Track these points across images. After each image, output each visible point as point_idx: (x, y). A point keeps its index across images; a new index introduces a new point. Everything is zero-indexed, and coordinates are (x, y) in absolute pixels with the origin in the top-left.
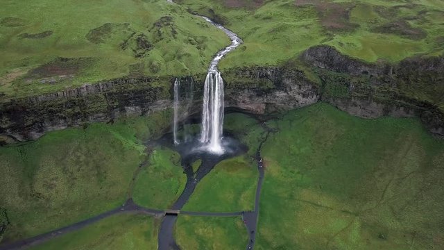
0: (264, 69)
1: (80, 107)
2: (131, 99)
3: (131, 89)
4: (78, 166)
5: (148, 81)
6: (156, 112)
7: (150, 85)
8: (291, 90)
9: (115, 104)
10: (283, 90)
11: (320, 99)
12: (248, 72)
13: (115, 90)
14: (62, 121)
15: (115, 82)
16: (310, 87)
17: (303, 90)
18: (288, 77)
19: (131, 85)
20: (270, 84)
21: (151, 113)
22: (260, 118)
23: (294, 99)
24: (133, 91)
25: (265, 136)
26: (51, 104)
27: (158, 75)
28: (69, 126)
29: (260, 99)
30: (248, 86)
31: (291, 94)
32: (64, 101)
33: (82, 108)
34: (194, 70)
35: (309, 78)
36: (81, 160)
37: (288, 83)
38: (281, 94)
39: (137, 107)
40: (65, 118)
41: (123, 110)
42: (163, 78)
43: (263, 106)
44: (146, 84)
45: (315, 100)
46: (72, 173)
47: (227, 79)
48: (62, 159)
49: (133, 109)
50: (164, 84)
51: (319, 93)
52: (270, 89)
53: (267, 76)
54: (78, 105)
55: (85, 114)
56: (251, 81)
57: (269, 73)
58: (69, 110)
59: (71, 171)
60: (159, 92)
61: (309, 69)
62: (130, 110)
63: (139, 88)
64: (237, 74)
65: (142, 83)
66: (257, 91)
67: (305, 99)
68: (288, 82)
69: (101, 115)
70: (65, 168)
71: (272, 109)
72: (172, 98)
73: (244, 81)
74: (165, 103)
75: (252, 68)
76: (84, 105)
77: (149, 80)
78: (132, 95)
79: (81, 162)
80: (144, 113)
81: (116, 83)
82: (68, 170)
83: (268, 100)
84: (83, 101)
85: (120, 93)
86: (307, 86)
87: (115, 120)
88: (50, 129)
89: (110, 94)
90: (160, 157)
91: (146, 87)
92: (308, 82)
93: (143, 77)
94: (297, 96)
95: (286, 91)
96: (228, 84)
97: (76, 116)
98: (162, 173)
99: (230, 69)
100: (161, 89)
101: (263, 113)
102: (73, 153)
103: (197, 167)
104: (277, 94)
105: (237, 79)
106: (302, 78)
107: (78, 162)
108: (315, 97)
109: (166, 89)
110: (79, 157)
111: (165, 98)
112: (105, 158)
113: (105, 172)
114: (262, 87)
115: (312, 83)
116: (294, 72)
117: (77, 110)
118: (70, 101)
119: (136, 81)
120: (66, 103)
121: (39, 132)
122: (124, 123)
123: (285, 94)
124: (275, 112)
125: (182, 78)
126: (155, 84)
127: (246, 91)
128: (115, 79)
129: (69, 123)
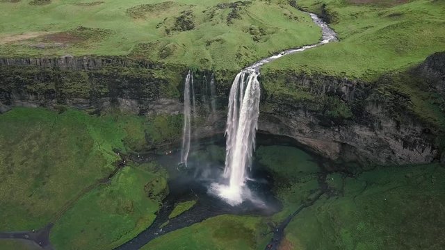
0: (336, 82)
1: (56, 84)
2: (124, 88)
3: (125, 73)
4: (24, 158)
5: (151, 67)
6: (161, 115)
7: (152, 74)
8: (381, 128)
9: (104, 90)
10: (366, 124)
11: (437, 158)
12: (307, 82)
13: (104, 71)
14: (32, 97)
15: (108, 60)
16: (419, 129)
17: (404, 132)
18: (377, 103)
19: (126, 68)
20: (343, 110)
21: (154, 115)
22: (326, 165)
23: (387, 146)
24: (127, 77)
25: (313, 197)
26: (19, 71)
27: (166, 61)
28: (41, 105)
29: (329, 134)
30: (304, 105)
31: (381, 136)
32: (36, 71)
33: (59, 86)
34: (220, 64)
35: (417, 111)
36: (33, 151)
37: (374, 113)
38: (362, 132)
39: (134, 102)
40: (35, 94)
41: (114, 102)
42: (173, 68)
43: (336, 148)
44: (146, 70)
45: (427, 157)
46: (13, 164)
47: (270, 87)
48: (14, 143)
49: (128, 102)
50: (170, 75)
51: (437, 144)
52: (343, 118)
53: (339, 94)
54: (53, 81)
55: (62, 94)
56: (310, 97)
57: (344, 89)
58: (42, 85)
59: (13, 161)
60: (162, 86)
61: (424, 94)
62: (126, 104)
63: (136, 75)
64: (288, 81)
65: (141, 69)
66: (320, 117)
67: (407, 151)
68: (375, 111)
69: (82, 100)
70: (10, 155)
71: (350, 156)
72: (182, 100)
73: (297, 95)
74: (171, 104)
75: (316, 75)
76: (61, 81)
77: (151, 65)
78: (126, 83)
79: (31, 153)
80: (142, 113)
81: (109, 62)
82: (12, 159)
83: (341, 137)
84: (59, 76)
85: (111, 76)
86: (411, 126)
87: (103, 113)
88: (18, 102)
89: (97, 75)
90: (130, 180)
91: (146, 76)
92: (415, 118)
93: (144, 60)
94: (392, 142)
95: (372, 129)
96: (269, 94)
97: (49, 94)
98: (116, 203)
99: (278, 71)
100: (166, 82)
101: (334, 158)
102: (30, 139)
103: (180, 212)
104: (357, 129)
105: (286, 91)
106: (404, 108)
107: (27, 153)
108: (428, 151)
109: (172, 84)
110: (32, 147)
111: (172, 97)
112: (59, 158)
113: (48, 177)
114: (329, 112)
115: (423, 122)
116: (388, 94)
117: (51, 86)
118: (44, 73)
119: (134, 63)
120: (39, 75)
121: (6, 104)
122: (115, 120)
123: (371, 134)
124: (355, 162)
125: (198, 72)
126: (158, 74)
127: (302, 113)
128: (109, 57)
129: (42, 101)
